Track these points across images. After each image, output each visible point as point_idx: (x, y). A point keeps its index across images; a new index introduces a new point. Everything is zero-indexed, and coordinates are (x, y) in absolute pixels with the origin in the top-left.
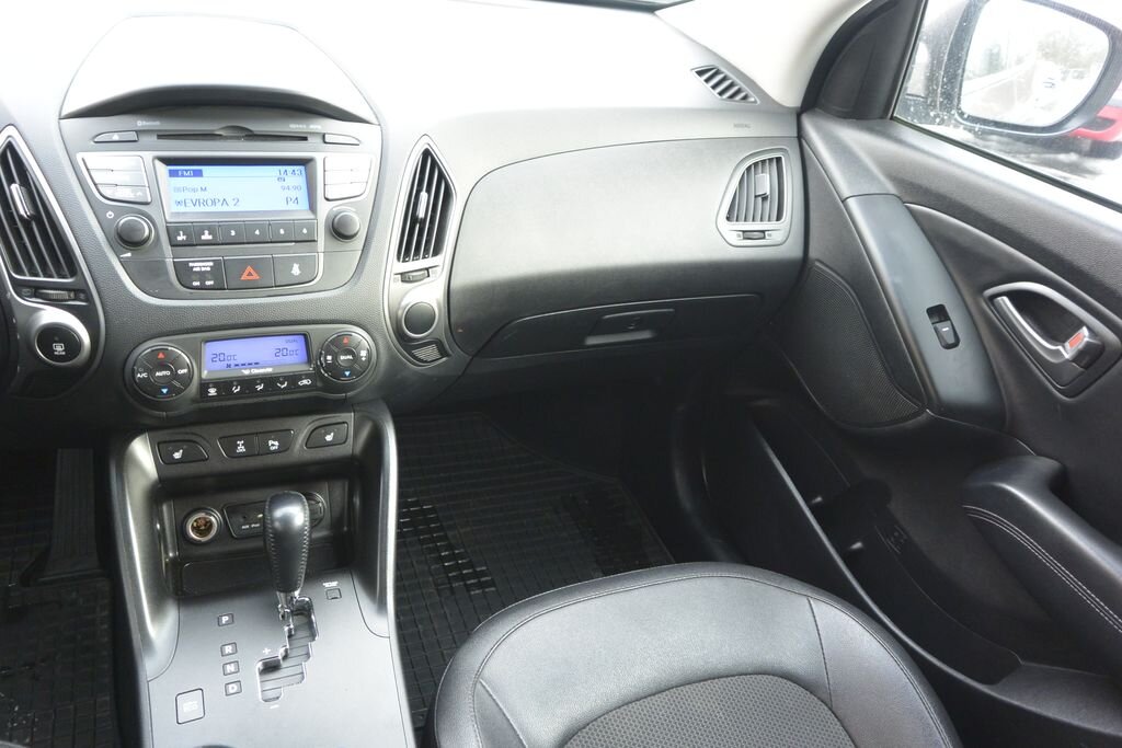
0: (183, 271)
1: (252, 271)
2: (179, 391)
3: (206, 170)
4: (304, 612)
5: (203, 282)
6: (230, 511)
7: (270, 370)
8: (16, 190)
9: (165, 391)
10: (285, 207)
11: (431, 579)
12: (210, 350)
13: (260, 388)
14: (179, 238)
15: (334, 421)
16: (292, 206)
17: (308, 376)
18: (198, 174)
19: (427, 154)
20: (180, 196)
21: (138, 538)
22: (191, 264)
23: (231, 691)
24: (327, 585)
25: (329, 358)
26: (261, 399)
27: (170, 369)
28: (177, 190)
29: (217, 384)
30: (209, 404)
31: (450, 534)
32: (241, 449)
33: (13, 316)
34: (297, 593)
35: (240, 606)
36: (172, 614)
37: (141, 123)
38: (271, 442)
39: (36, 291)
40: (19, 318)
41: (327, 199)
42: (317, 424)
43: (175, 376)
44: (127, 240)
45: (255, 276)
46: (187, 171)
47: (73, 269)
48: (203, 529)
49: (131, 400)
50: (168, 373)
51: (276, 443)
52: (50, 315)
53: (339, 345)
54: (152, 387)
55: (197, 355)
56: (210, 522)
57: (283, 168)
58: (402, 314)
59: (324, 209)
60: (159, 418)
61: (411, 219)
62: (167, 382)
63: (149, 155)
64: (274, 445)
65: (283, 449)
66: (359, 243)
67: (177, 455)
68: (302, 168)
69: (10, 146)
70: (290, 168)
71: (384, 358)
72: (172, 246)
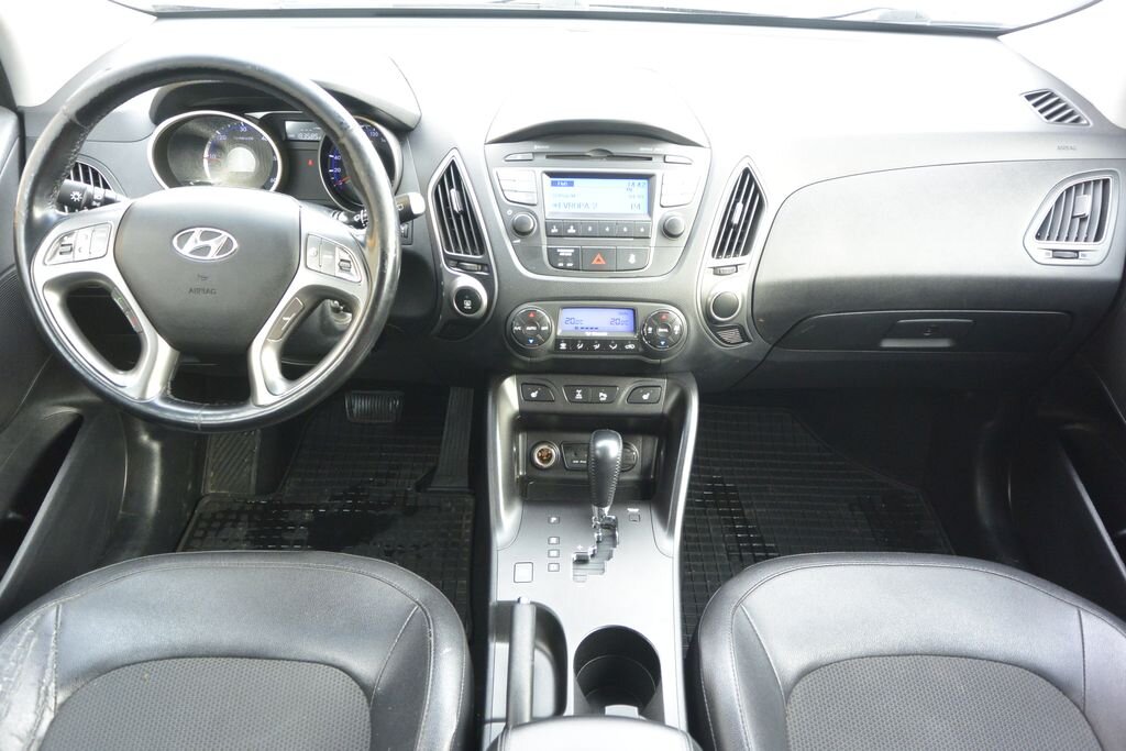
0: (553, 254)
1: (601, 259)
2: (540, 343)
3: (577, 181)
4: (611, 527)
5: (565, 263)
6: (567, 447)
7: (604, 334)
8: (454, 193)
9: (531, 341)
10: (630, 211)
11: (724, 545)
12: (565, 314)
13: (597, 347)
14: (553, 231)
15: (651, 384)
16: (637, 211)
17: (633, 342)
18: (571, 184)
19: (746, 172)
20: (557, 201)
21: (502, 449)
22: (559, 250)
23: (552, 569)
24: (630, 510)
25: (650, 329)
26: (596, 357)
27: (536, 326)
28: (556, 196)
29: (567, 340)
30: (560, 356)
31: (746, 511)
32: (579, 396)
33: (442, 279)
34: (606, 510)
35: (565, 511)
36: (517, 510)
37: (537, 147)
38: (601, 394)
39: (458, 263)
40: (446, 282)
41: (662, 206)
42: (637, 385)
43: (539, 331)
44: (518, 231)
45: (603, 262)
46: (563, 182)
47: (482, 249)
48: (546, 458)
49: (508, 346)
50: (534, 328)
51: (605, 396)
52: (464, 281)
53: (659, 319)
54: (523, 337)
55: (555, 318)
56: (551, 455)
57: (631, 181)
58: (711, 300)
59: (659, 214)
60: (524, 362)
61: (727, 225)
62: (534, 335)
63: (539, 170)
64: (603, 396)
65: (610, 401)
67: (534, 395)
68: (646, 181)
69: (453, 163)
70: (636, 182)
71: (693, 335)
72: (548, 236)
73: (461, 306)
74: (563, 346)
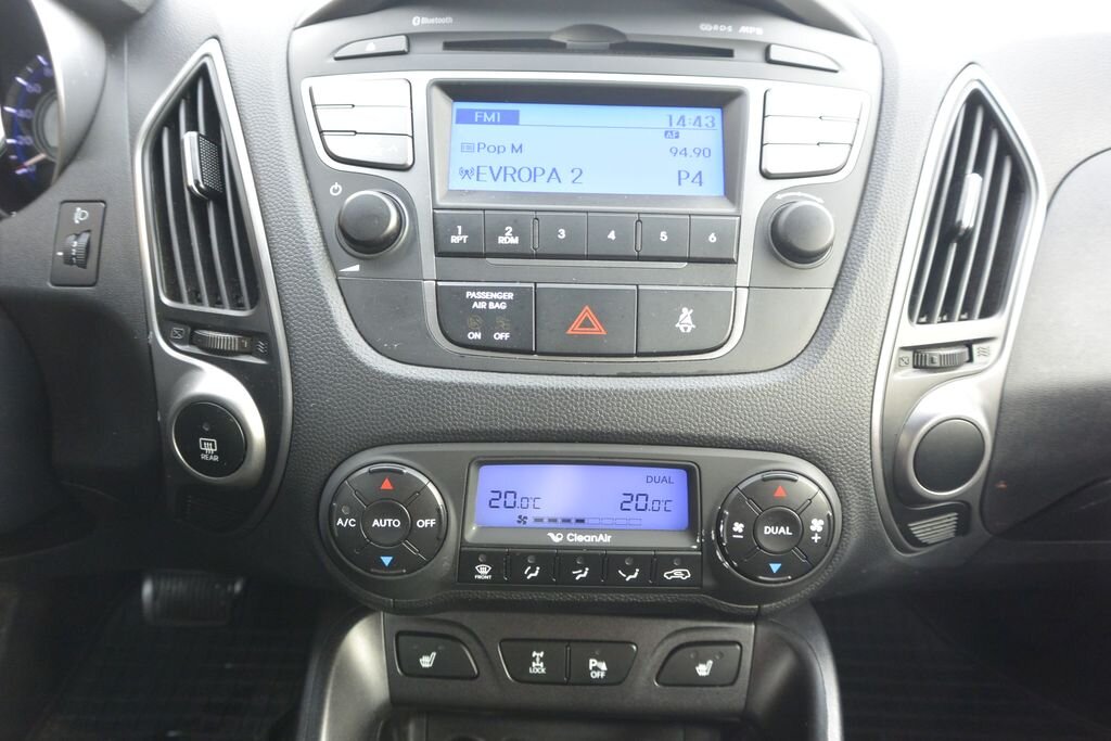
0: (452, 306)
1: (594, 320)
2: (414, 565)
3: (528, 112)
5: (487, 333)
7: (606, 539)
9: (387, 560)
10: (674, 190)
12: (490, 479)
13: (581, 575)
14: (455, 239)
15: (717, 636)
16: (688, 188)
17: (685, 562)
18: (512, 119)
19: (975, 101)
20: (469, 161)
22: (469, 294)
25: (738, 527)
26: (581, 594)
27: (402, 516)
28: (468, 148)
29: (494, 556)
30: (475, 596)
32: (538, 667)
38: (593, 663)
40: (161, 382)
41: (766, 175)
42: (683, 638)
43: (409, 530)
44: (356, 238)
45: (598, 329)
46: (489, 112)
47: (255, 292)
50: (395, 523)
51: (603, 666)
53: (760, 502)
54: (362, 548)
55: (459, 492)
57: (676, 112)
58: (909, 445)
59: (757, 195)
61: (946, 231)
62: (393, 542)
63: (422, 79)
64: (598, 668)
65: (615, 678)
66: (828, 269)
67: (426, 662)
68: (716, 113)
69: (203, 73)
70: (691, 114)
71: (854, 537)
72: (439, 254)
73: (193, 453)
74: (483, 571)
